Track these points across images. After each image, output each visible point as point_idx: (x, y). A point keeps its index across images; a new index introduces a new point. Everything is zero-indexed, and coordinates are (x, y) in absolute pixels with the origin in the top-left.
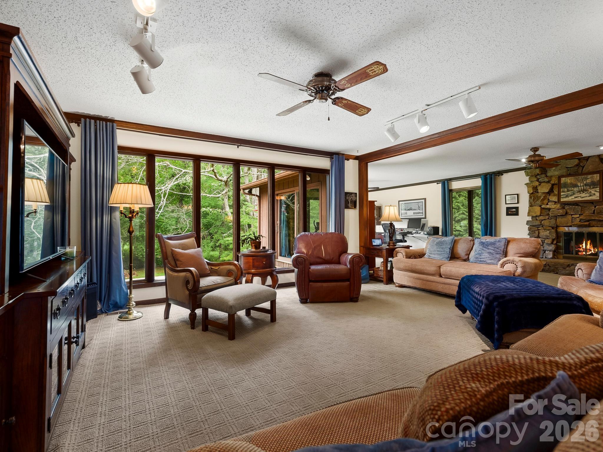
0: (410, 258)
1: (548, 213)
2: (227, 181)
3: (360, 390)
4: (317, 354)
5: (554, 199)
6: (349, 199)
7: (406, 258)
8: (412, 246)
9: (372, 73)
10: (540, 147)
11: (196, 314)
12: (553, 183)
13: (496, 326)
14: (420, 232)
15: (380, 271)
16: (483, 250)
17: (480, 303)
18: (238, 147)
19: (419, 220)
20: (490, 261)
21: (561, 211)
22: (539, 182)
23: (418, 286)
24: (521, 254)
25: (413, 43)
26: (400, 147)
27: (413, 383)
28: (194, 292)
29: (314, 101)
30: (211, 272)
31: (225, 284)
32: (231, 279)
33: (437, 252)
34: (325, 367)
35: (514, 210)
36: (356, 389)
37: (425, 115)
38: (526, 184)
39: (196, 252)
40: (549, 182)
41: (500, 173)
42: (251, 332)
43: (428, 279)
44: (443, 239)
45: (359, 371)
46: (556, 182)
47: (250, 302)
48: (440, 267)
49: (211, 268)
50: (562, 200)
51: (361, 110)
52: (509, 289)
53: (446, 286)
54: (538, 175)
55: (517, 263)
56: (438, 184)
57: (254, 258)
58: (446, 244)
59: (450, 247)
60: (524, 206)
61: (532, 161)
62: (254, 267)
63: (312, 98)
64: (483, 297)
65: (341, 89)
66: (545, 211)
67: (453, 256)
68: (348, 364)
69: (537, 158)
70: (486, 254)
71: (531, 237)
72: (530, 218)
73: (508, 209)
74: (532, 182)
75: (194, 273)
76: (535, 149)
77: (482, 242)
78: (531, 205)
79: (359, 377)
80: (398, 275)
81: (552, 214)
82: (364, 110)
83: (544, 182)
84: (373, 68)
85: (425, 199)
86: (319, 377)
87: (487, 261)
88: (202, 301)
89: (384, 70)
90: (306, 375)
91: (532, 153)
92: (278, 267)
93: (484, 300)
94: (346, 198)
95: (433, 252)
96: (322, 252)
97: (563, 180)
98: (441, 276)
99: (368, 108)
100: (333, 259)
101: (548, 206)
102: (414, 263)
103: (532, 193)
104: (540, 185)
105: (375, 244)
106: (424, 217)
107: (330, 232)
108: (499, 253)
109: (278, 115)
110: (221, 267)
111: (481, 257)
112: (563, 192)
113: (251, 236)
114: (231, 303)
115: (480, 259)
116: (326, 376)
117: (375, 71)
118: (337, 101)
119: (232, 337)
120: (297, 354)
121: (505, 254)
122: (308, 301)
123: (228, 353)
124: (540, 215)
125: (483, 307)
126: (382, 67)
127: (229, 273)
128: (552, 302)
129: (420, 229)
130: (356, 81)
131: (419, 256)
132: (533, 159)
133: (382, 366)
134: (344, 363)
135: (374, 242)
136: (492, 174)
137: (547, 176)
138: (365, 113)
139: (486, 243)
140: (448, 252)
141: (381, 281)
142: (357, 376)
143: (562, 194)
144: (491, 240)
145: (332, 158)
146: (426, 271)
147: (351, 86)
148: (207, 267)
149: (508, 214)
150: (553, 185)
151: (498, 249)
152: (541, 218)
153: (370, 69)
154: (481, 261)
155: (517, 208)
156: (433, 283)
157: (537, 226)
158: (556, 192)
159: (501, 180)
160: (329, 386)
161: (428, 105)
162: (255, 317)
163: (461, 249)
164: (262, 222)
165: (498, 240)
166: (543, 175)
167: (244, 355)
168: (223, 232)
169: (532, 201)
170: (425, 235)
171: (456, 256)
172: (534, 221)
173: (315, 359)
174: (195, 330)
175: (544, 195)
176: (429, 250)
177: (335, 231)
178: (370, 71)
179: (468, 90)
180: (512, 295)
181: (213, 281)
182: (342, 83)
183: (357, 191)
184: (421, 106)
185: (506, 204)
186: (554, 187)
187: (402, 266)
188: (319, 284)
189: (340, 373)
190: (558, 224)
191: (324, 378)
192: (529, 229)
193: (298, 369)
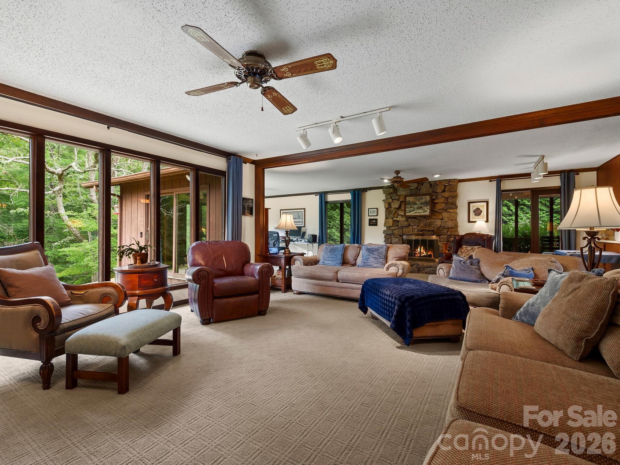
0: (306, 265)
1: (397, 224)
2: (62, 174)
3: (320, 420)
4: (252, 386)
5: (402, 213)
6: (246, 205)
7: (304, 265)
8: (306, 254)
9: (320, 66)
10: (402, 171)
11: (52, 365)
12: (401, 200)
13: (408, 324)
14: (300, 239)
15: (277, 279)
16: (369, 255)
17: (392, 304)
18: (108, 128)
19: (300, 228)
20: (375, 265)
21: (406, 223)
22: (392, 199)
23: (316, 291)
24: (397, 258)
25: (360, 46)
26: (301, 156)
27: (364, 396)
28: (50, 333)
29: (241, 85)
30: (72, 299)
31: (101, 314)
32: (108, 307)
33: (331, 259)
34: (269, 402)
35: (375, 221)
36: (315, 420)
37: (337, 126)
38: (383, 200)
39: (44, 272)
40: (398, 200)
41: (365, 190)
42: (151, 375)
43: (326, 284)
44: (335, 246)
45: (308, 397)
46: (403, 200)
47: (149, 336)
48: (337, 272)
49: (72, 293)
50: (407, 214)
51: (288, 108)
52: (413, 290)
53: (343, 290)
54: (392, 193)
55: (399, 266)
56: (316, 195)
57: (140, 275)
58: (339, 251)
59: (341, 253)
60: (381, 218)
61: (396, 182)
62: (140, 287)
63: (240, 81)
64: (395, 299)
65: (279, 77)
66: (396, 222)
67: (344, 262)
68: (292, 391)
69: (399, 180)
70: (372, 259)
71: (386, 243)
72: (385, 228)
73: (370, 220)
74: (387, 198)
75: (51, 305)
76: (398, 172)
77: (368, 248)
78: (386, 218)
79: (312, 405)
80: (297, 282)
81: (400, 225)
82: (290, 108)
83: (395, 199)
84: (323, 61)
85: (304, 209)
86: (268, 418)
87: (373, 265)
88: (66, 345)
89: (333, 66)
90: (252, 418)
91: (396, 175)
92: (169, 284)
93: (397, 302)
94: (243, 204)
95: (327, 259)
96: (224, 263)
97: (408, 198)
98: (338, 281)
99: (295, 107)
100: (235, 270)
101: (398, 219)
102: (313, 270)
103: (388, 208)
104: (392, 202)
105: (272, 252)
106: (303, 225)
107: (226, 240)
108: (382, 258)
109: (188, 93)
110: (90, 291)
111: (368, 262)
112: (408, 208)
113: (132, 247)
114: (123, 340)
115: (367, 264)
116: (276, 413)
117: (323, 65)
118: (268, 92)
119: (123, 389)
120: (227, 392)
121: (386, 258)
122: (211, 321)
123: (124, 415)
124: (393, 226)
125: (396, 307)
126: (332, 62)
127: (103, 299)
128: (445, 298)
129: (300, 237)
130: (299, 72)
131: (314, 262)
132: (396, 180)
133: (327, 385)
134: (288, 391)
135: (271, 250)
136: (359, 190)
137: (397, 195)
138: (290, 112)
139: (372, 250)
140: (340, 259)
141: (280, 290)
142: (308, 404)
143: (407, 209)
144: (375, 247)
145: (228, 159)
146: (324, 277)
147: (292, 76)
148: (65, 292)
149: (370, 225)
150: (401, 202)
151: (381, 254)
152: (393, 228)
153: (319, 61)
154: (368, 265)
155: (376, 220)
156: (331, 288)
157: (391, 235)
158: (403, 208)
159: (365, 194)
160: (286, 426)
161: (342, 117)
162: (148, 353)
163: (350, 255)
164: (124, 228)
165: (380, 247)
166: (395, 194)
167: (152, 412)
168: (51, 240)
169: (387, 214)
170: (306, 242)
171: (346, 262)
172: (388, 231)
173: (252, 395)
174: (51, 389)
175: (395, 210)
176: (323, 257)
177: (233, 239)
178: (319, 63)
179: (380, 109)
180: (418, 295)
181: (81, 312)
182: (283, 70)
183: (253, 197)
184: (336, 117)
185: (369, 216)
186: (402, 204)
187: (301, 273)
188: (225, 300)
189: (289, 405)
190: (404, 233)
191: (274, 417)
192: (385, 237)
193: (238, 413)
